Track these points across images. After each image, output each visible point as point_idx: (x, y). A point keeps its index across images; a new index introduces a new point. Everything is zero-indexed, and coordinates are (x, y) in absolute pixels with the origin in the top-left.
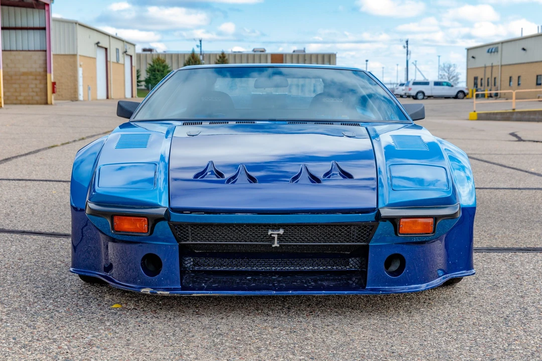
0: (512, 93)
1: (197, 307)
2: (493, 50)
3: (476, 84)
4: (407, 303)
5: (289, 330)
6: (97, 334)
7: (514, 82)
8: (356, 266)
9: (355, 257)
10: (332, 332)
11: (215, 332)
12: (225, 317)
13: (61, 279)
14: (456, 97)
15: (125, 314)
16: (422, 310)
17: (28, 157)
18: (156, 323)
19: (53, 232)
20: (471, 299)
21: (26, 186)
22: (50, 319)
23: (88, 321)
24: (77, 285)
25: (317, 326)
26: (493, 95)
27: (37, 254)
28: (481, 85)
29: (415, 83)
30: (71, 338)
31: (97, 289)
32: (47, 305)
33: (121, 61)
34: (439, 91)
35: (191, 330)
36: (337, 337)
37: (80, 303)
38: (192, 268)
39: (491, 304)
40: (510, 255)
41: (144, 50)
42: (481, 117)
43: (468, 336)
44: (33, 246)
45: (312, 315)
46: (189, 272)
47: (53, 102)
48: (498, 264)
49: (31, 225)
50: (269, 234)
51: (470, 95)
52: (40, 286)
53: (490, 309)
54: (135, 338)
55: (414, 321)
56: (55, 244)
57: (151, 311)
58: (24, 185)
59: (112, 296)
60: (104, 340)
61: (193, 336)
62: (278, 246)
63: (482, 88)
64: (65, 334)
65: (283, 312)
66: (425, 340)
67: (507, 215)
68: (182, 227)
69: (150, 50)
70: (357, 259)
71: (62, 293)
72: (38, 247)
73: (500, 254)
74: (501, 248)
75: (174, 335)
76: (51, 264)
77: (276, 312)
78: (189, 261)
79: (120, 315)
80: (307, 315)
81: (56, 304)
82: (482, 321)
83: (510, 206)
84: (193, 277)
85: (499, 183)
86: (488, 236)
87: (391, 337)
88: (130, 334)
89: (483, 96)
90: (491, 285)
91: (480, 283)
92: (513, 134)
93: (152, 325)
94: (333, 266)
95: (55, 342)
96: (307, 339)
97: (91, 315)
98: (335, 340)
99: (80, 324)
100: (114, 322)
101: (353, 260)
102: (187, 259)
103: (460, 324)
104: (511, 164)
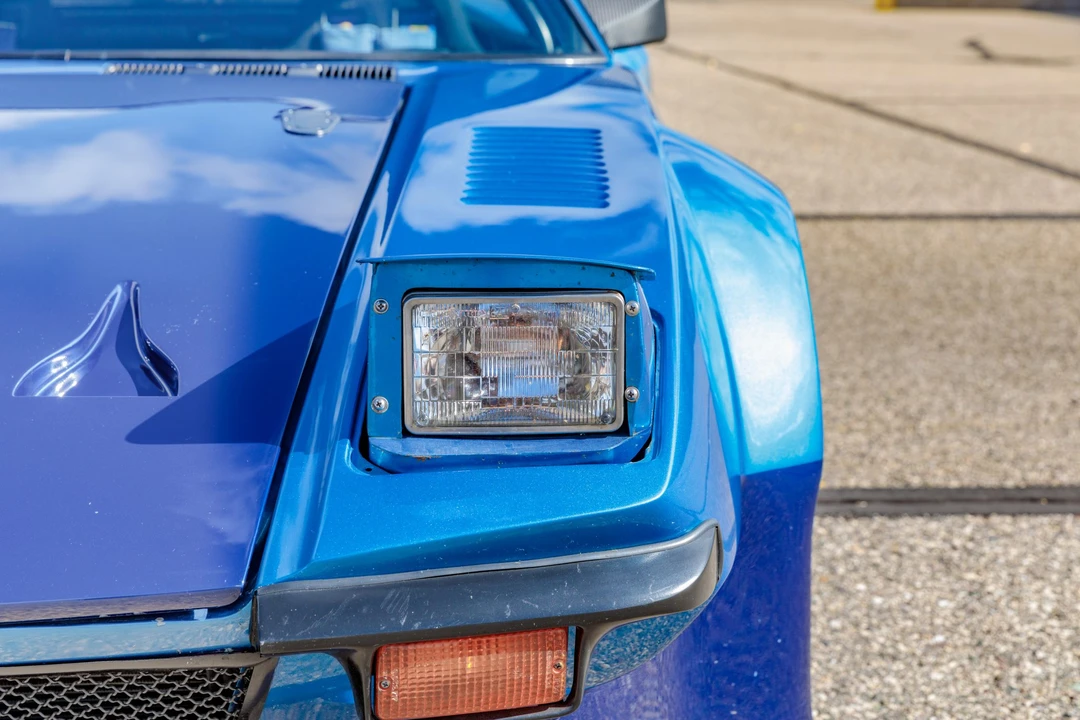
40: (968, 530)
73: (933, 525)
86: (898, 421)
92: (973, 45)
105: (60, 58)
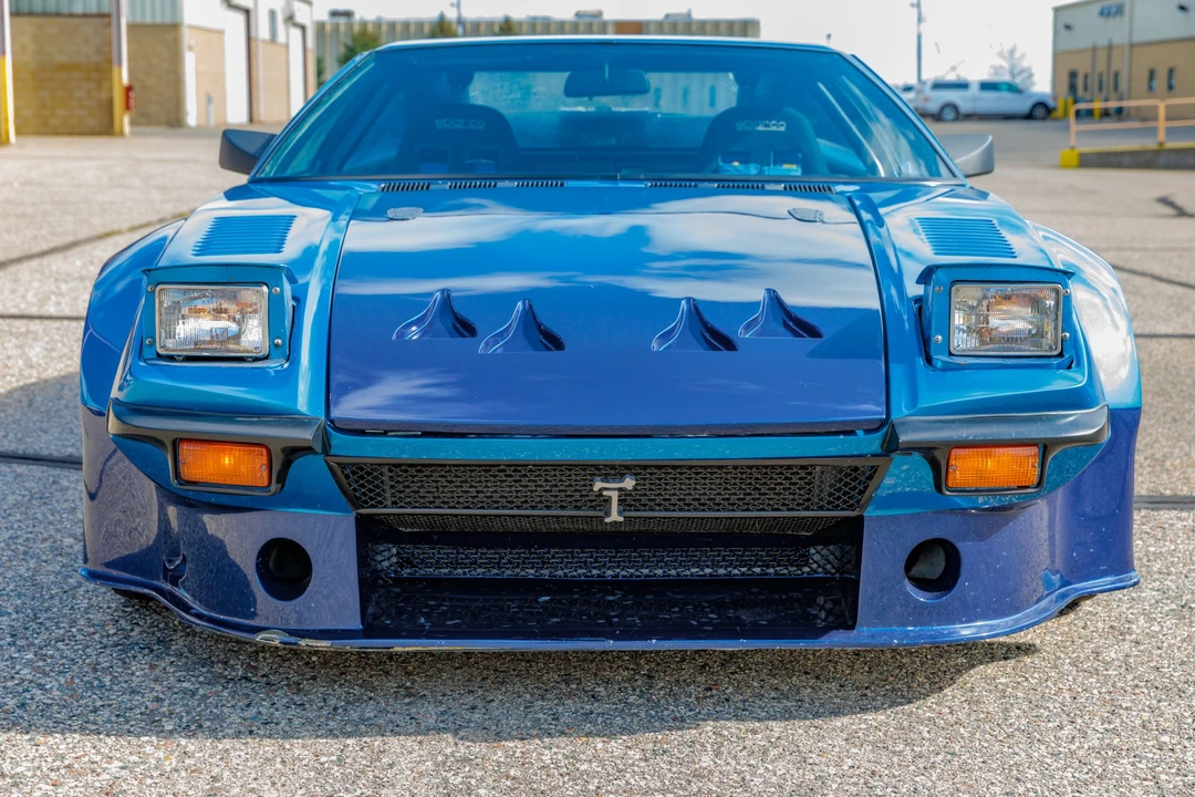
0: (1156, 108)
1: (409, 674)
2: (1113, 10)
3: (1073, 88)
4: (959, 661)
5: (651, 746)
6: (134, 758)
7: (1160, 82)
8: (829, 567)
9: (826, 544)
10: (765, 752)
11: (452, 754)
12: (480, 704)
13: (66, 588)
14: (1029, 116)
15: (217, 694)
16: (1003, 680)
17: (45, 260)
18: (296, 722)
19: (70, 456)
20: (1126, 646)
21: (28, 332)
22: (19, 711)
23: (118, 716)
24: (105, 606)
25: (726, 733)
26: (1112, 111)
27: (18, 516)
28: (1086, 88)
29: (938, 86)
30: (63, 771)
31: (155, 617)
32: (18, 667)
33: (281, 38)
34: (992, 102)
35: (386, 747)
36: (781, 767)
37: (104, 662)
38: (396, 572)
39: (1183, 663)
41: (334, 14)
42: (1088, 161)
43: (1133, 764)
44: (13, 493)
45: (712, 696)
46: (386, 582)
47: (127, 129)
48: (1183, 543)
49: (19, 435)
50: (596, 488)
51: (1060, 112)
52: (9, 611)
53: (1182, 678)
54: (234, 771)
55: (982, 716)
56: (67, 489)
57: (288, 685)
58: (23, 330)
59: (190, 638)
60: (152, 777)
61: (391, 766)
62: (622, 519)
63: (1088, 96)
64: (49, 759)
65: (634, 690)
66: (1018, 780)
67: (1187, 406)
68: (362, 469)
69: (348, 14)
70: (831, 547)
71: (62, 631)
72: (24, 496)
73: (1184, 514)
74: (1185, 497)
75: (340, 762)
76: (47, 544)
77: (617, 687)
78: (386, 554)
79: (205, 697)
80: (697, 699)
81: (40, 664)
82: (1166, 716)
83: (1188, 381)
84: (398, 595)
85: (1153, 322)
86: (1148, 462)
87: (925, 768)
88: (222, 759)
89: (1090, 113)
90: (1174, 606)
91: (1145, 599)
92: (1165, 201)
93: (287, 729)
94: (768, 566)
95: (15, 785)
96: (698, 776)
97: (126, 697)
98: (774, 779)
99: (94, 727)
100: (184, 720)
101: (819, 552)
102: (382, 548)
103: (1106, 726)
104: (1172, 273)
105: (614, 178)
